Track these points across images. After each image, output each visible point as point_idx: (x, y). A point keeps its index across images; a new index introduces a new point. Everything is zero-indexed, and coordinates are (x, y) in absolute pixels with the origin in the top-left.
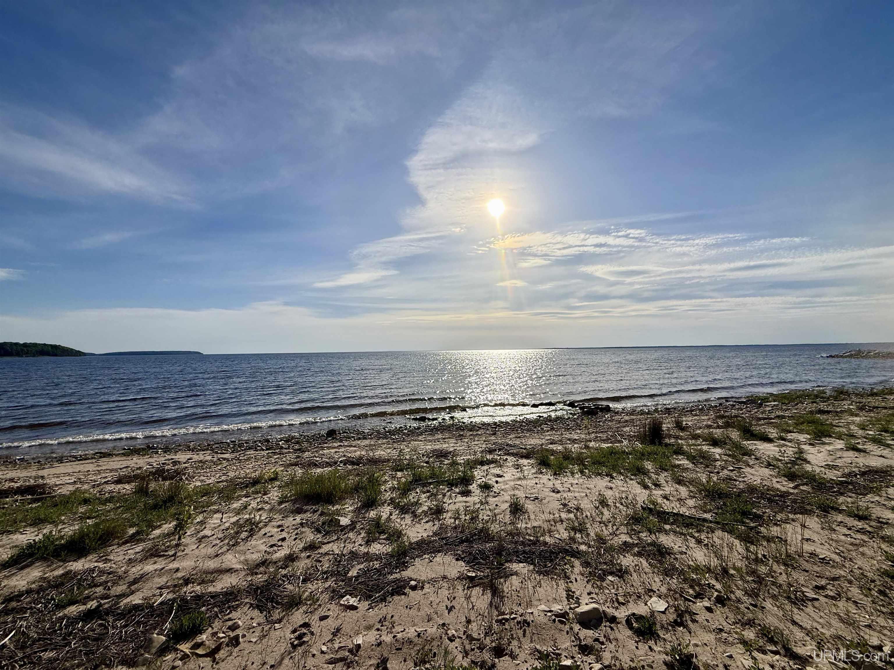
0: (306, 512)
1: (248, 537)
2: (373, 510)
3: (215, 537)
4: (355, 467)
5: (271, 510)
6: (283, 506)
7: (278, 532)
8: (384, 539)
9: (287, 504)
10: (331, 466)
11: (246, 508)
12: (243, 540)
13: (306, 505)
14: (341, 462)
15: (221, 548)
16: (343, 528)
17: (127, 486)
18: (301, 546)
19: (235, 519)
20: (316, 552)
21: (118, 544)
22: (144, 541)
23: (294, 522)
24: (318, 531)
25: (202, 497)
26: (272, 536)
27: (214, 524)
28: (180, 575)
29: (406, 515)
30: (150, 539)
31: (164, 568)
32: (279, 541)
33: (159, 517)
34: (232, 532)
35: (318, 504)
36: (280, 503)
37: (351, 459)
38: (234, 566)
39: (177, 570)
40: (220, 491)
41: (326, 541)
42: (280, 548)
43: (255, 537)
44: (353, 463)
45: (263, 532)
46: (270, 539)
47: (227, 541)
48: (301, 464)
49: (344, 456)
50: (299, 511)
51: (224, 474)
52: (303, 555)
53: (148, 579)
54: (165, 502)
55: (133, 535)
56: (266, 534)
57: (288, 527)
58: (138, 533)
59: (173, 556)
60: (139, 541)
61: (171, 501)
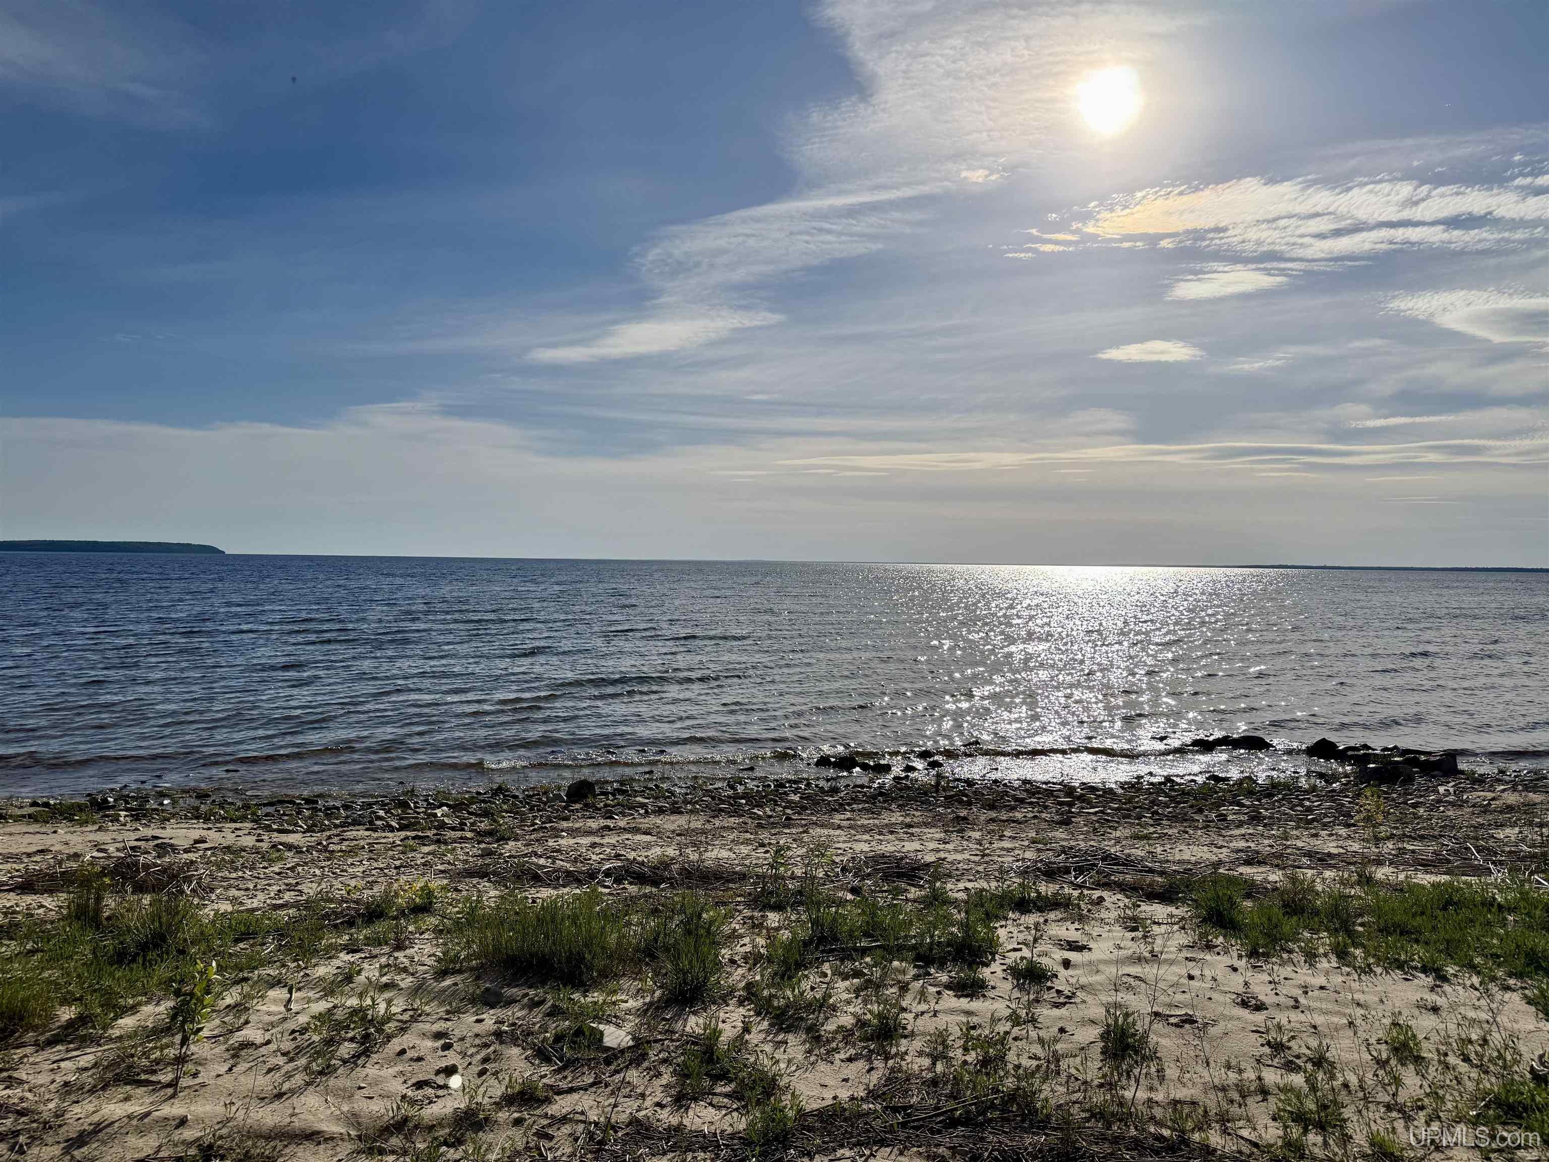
0: (510, 1002)
1: (356, 1056)
2: (695, 1013)
3: (273, 1047)
4: (648, 889)
5: (417, 991)
6: (448, 982)
7: (435, 1050)
8: (726, 1095)
9: (458, 978)
10: (579, 882)
11: (349, 979)
12: (345, 1062)
13: (509, 985)
14: (608, 873)
15: (289, 1076)
16: (612, 1056)
17: (48, 901)
18: (497, 1090)
19: (321, 1006)
20: (538, 1112)
21: (37, 1044)
22: (95, 1041)
23: (478, 1028)
24: (542, 1055)
25: (237, 941)
26: (420, 1059)
27: (269, 1014)
28: (188, 1134)
29: (791, 1037)
30: (111, 1040)
31: (148, 1114)
32: (438, 1072)
33: (131, 983)
34: (316, 1038)
35: (543, 983)
36: (442, 974)
37: (636, 867)
38: (324, 1127)
39: (183, 1122)
40: (281, 932)
41: (564, 1085)
42: (440, 1092)
43: (374, 1056)
44: (640, 879)
45: (396, 1044)
46: (416, 1066)
47: (303, 1061)
48: (495, 873)
49: (618, 856)
50: (490, 1000)
51: (290, 888)
52: (503, 1116)
53: (112, 1137)
54: (144, 947)
55: (71, 1023)
56: (403, 1052)
57: (462, 1039)
58: (82, 1020)
59: (169, 1085)
60: (85, 1041)
61: (156, 946)
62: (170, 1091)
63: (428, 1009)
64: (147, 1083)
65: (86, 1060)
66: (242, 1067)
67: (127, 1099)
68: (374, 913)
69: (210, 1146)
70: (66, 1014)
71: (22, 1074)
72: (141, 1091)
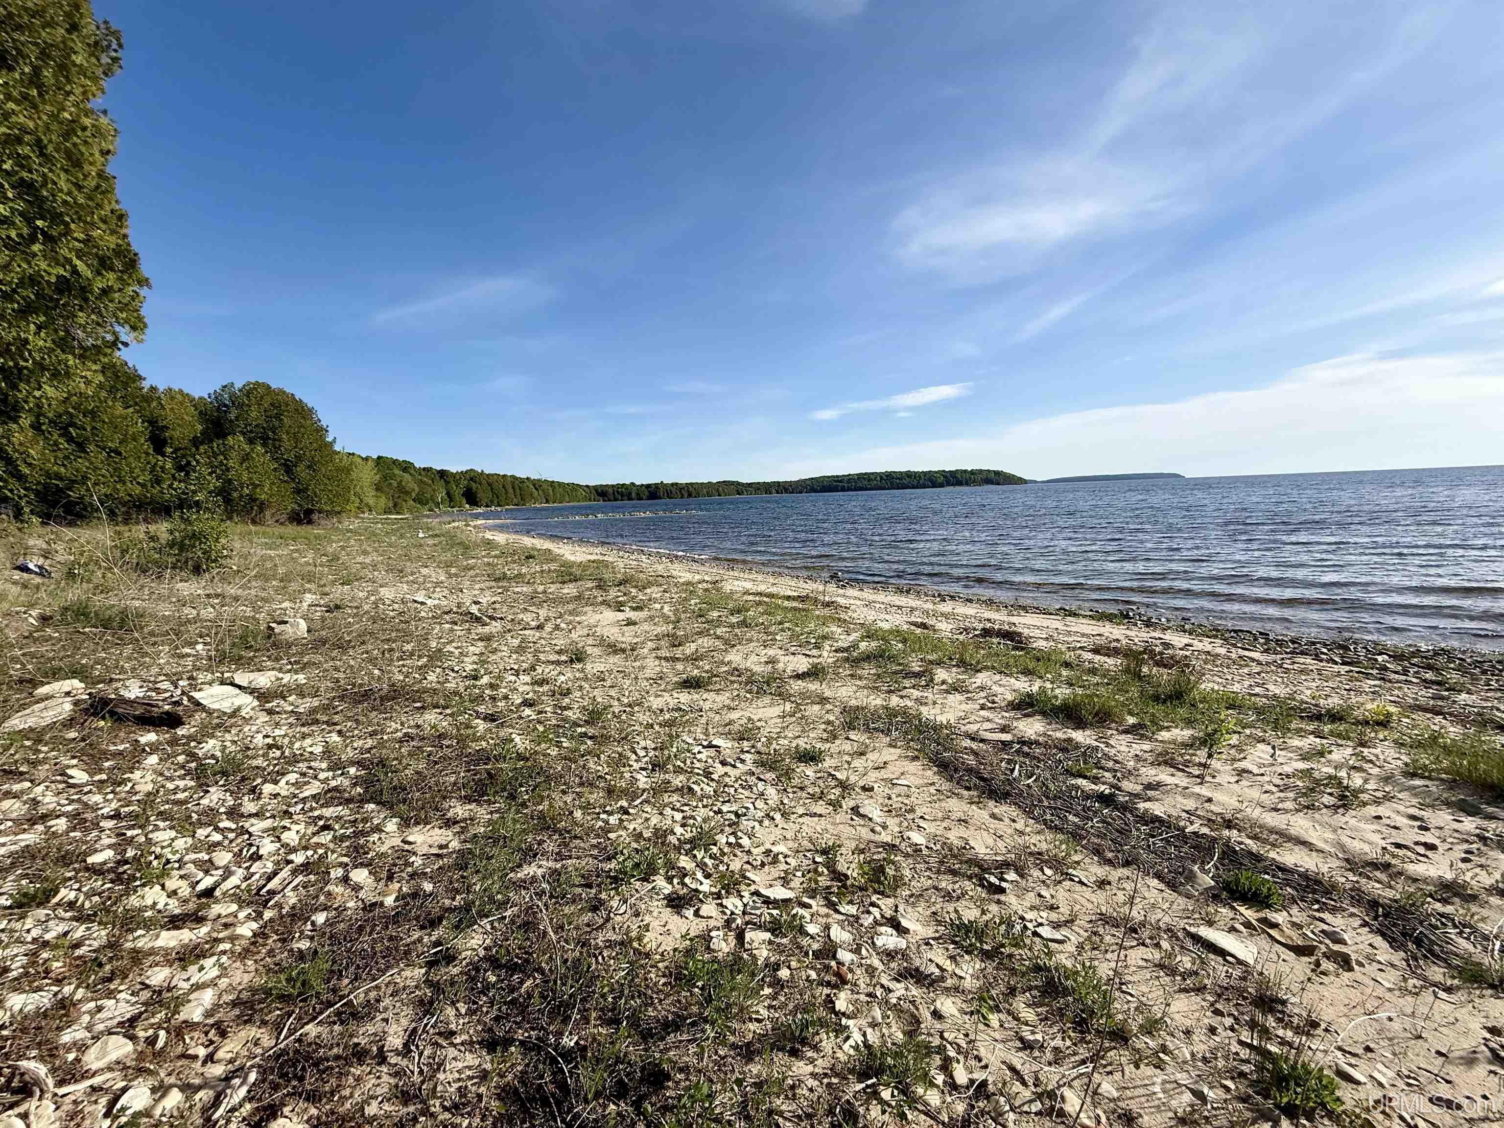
0: (1492, 817)
1: (1336, 806)
3: (1266, 778)
5: (1386, 779)
7: (1412, 827)
9: (1429, 783)
11: (1321, 754)
12: (1327, 807)
15: (1281, 800)
18: (1487, 880)
19: (1302, 765)
21: (1117, 730)
22: (1149, 739)
23: (1457, 826)
26: (1397, 828)
27: (1260, 758)
28: (1215, 808)
30: (1157, 741)
31: (1187, 788)
32: (1417, 844)
33: (1167, 714)
34: (1300, 784)
36: (1411, 775)
38: (1314, 842)
39: (1210, 800)
40: (1259, 711)
42: (1422, 859)
43: (1353, 812)
45: (1372, 811)
46: (1394, 831)
47: (1292, 795)
52: (1495, 901)
54: (1170, 697)
55: (1134, 726)
56: (1379, 818)
57: (1440, 828)
58: (1140, 726)
59: (1198, 777)
60: (1142, 737)
62: (1199, 780)
63: (1400, 796)
64: (1183, 771)
65: (1146, 747)
66: (1244, 783)
67: (1173, 775)
68: (1335, 717)
69: (1230, 821)
70: (1131, 720)
71: (1112, 742)
72: (1180, 774)
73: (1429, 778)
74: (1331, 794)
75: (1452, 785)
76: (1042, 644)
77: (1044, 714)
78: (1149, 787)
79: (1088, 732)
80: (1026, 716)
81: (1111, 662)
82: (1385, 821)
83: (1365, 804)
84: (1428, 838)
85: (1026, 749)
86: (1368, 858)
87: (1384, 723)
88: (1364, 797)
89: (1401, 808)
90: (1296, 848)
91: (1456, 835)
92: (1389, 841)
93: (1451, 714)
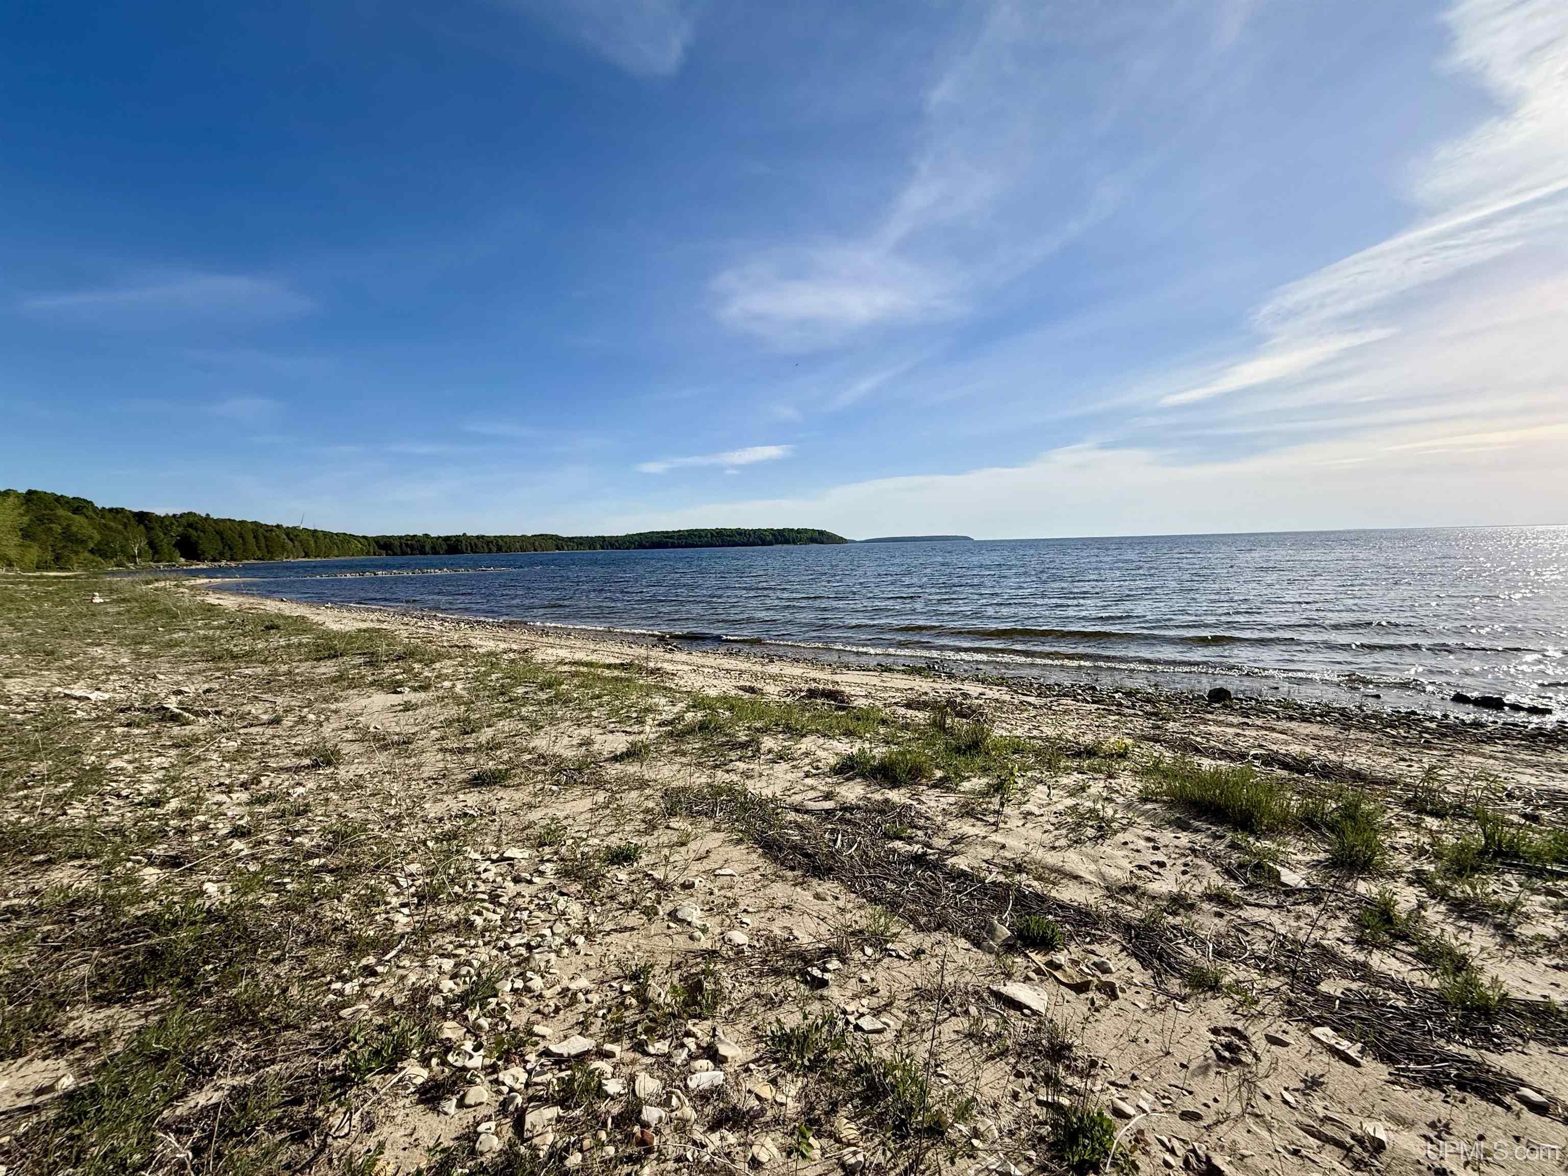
0: (1197, 831)
1: (1096, 838)
2: (1364, 879)
3: (1045, 818)
4: (1296, 775)
5: (1129, 806)
6: (1149, 806)
9: (1156, 806)
11: (1083, 789)
12: (1090, 839)
13: (1195, 819)
15: (1057, 838)
17: (920, 715)
18: (1199, 889)
19: (1070, 802)
21: (927, 785)
22: (954, 791)
23: (1176, 842)
24: (1229, 873)
25: (1014, 753)
26: (1138, 851)
27: (1039, 799)
28: (1008, 855)
30: (960, 792)
31: (985, 837)
32: (1152, 863)
33: (966, 765)
34: (1069, 820)
36: (1144, 800)
38: (1082, 874)
39: (1003, 847)
40: (1037, 753)
41: (1251, 900)
42: (1156, 877)
44: (1285, 766)
45: (1121, 837)
46: (1136, 854)
47: (1064, 832)
49: (1261, 746)
50: (1183, 826)
51: (1035, 728)
52: (1206, 906)
53: (970, 844)
54: (969, 747)
55: (941, 779)
56: (1126, 843)
57: (1166, 846)
58: (946, 779)
59: (993, 824)
60: (949, 790)
61: (975, 748)
62: (994, 828)
63: (1139, 821)
64: (982, 820)
65: (952, 800)
66: (1029, 825)
67: (973, 826)
68: (1090, 752)
69: (1020, 865)
70: (939, 774)
71: (923, 798)
72: (979, 823)
73: (1156, 801)
74: (1092, 827)
75: (1170, 805)
76: (861, 703)
77: (863, 776)
78: (956, 841)
79: (903, 791)
80: (848, 779)
81: (921, 717)
82: (1131, 846)
83: (1116, 832)
84: (1160, 857)
85: (848, 815)
86: (1120, 884)
87: (1123, 756)
88: (1115, 825)
89: (1140, 832)
90: (1070, 883)
91: (1177, 851)
92: (1135, 864)
93: (1165, 741)
